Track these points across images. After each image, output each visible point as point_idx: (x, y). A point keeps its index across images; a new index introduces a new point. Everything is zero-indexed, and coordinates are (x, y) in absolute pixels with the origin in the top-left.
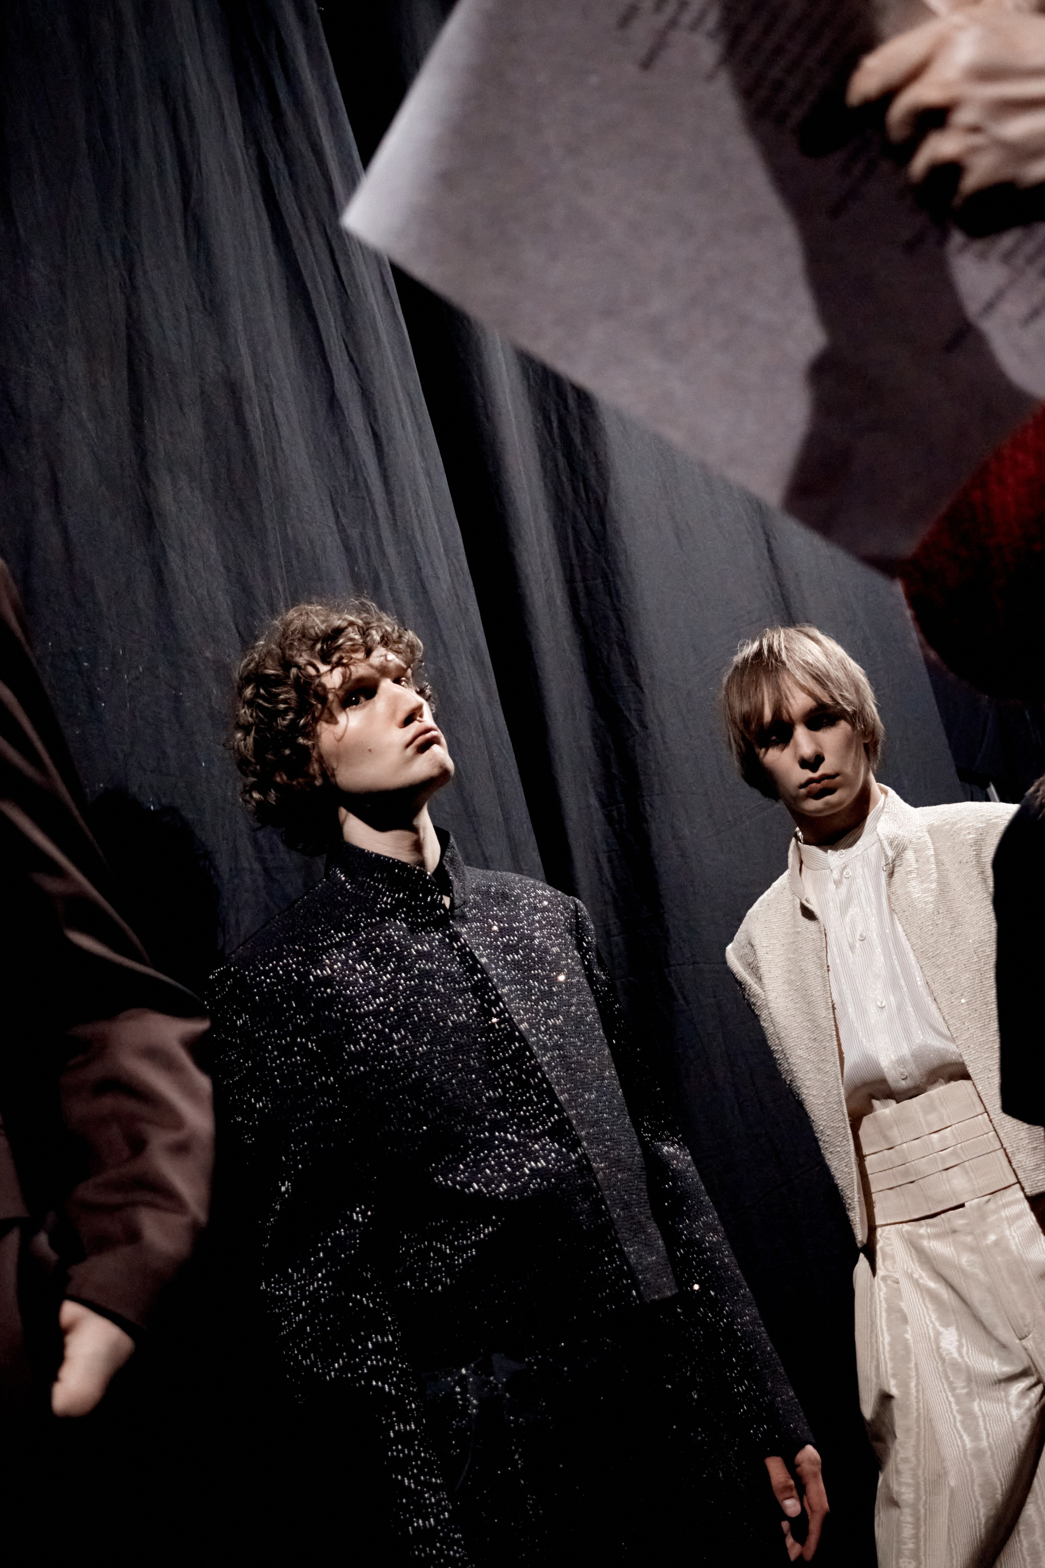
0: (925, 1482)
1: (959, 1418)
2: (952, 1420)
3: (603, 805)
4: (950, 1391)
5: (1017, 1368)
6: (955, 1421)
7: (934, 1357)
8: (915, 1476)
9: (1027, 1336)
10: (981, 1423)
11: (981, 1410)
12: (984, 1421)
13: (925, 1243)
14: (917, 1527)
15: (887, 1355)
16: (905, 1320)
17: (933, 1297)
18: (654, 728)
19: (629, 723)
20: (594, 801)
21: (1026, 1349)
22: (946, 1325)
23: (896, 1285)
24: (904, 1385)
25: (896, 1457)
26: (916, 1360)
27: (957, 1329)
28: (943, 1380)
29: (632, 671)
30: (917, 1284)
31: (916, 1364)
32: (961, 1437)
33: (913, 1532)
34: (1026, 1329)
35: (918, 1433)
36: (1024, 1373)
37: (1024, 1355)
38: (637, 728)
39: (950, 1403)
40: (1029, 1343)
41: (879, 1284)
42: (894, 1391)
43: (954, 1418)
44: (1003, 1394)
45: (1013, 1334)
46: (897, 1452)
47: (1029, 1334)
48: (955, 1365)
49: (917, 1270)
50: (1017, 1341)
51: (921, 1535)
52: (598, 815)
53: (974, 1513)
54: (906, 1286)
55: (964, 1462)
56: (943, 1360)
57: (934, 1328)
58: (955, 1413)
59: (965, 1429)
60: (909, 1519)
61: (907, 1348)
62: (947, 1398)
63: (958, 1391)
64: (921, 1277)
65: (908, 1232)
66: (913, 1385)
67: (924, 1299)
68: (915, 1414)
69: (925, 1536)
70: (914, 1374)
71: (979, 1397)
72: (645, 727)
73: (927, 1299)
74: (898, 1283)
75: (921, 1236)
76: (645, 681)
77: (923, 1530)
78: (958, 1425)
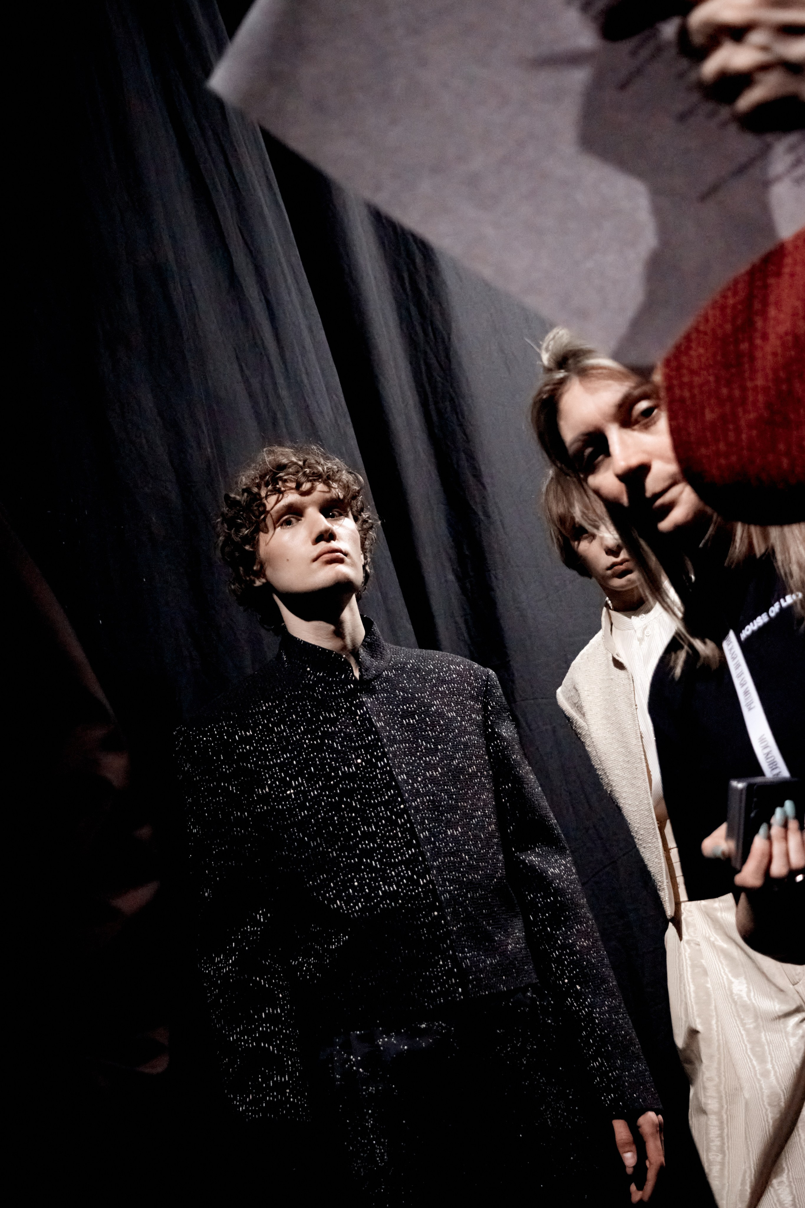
0: (726, 1094)
1: (749, 1046)
2: (744, 1048)
3: (459, 578)
4: (742, 1026)
5: (793, 1007)
6: (746, 1049)
7: (729, 1000)
8: (719, 1092)
9: (798, 982)
10: (766, 1047)
11: (766, 1039)
12: (769, 1047)
13: (719, 914)
14: (721, 1129)
15: (693, 1000)
16: (705, 973)
17: (727, 955)
18: (496, 517)
19: (475, 513)
20: (451, 577)
21: (798, 992)
22: (737, 976)
23: (697, 947)
24: (707, 1022)
25: (703, 1076)
26: (715, 1003)
27: (746, 978)
28: (737, 1018)
29: (478, 476)
30: (713, 945)
31: (716, 1007)
32: (751, 1061)
33: (718, 1132)
34: (797, 977)
35: (719, 1059)
36: (798, 1010)
37: (797, 997)
38: (482, 517)
39: (742, 1035)
40: (799, 987)
41: (684, 945)
42: (699, 1028)
43: (746, 1046)
44: (782, 1026)
45: (788, 980)
46: (703, 1073)
47: (800, 981)
48: (746, 1007)
49: (713, 935)
50: (791, 986)
51: (725, 1134)
52: (455, 587)
53: (764, 1118)
54: (704, 946)
55: (755, 1079)
56: (735, 1003)
57: (728, 979)
58: (746, 1043)
59: (754, 1055)
60: (715, 1123)
61: (708, 994)
62: (740, 1032)
63: (747, 1026)
64: (716, 939)
65: (705, 906)
66: (714, 1022)
67: (719, 957)
68: (716, 1044)
69: (727, 1135)
70: (714, 1014)
71: (765, 1030)
72: (488, 517)
73: (722, 957)
74: (699, 945)
75: (715, 909)
76: (487, 480)
77: (726, 1131)
78: (749, 1051)
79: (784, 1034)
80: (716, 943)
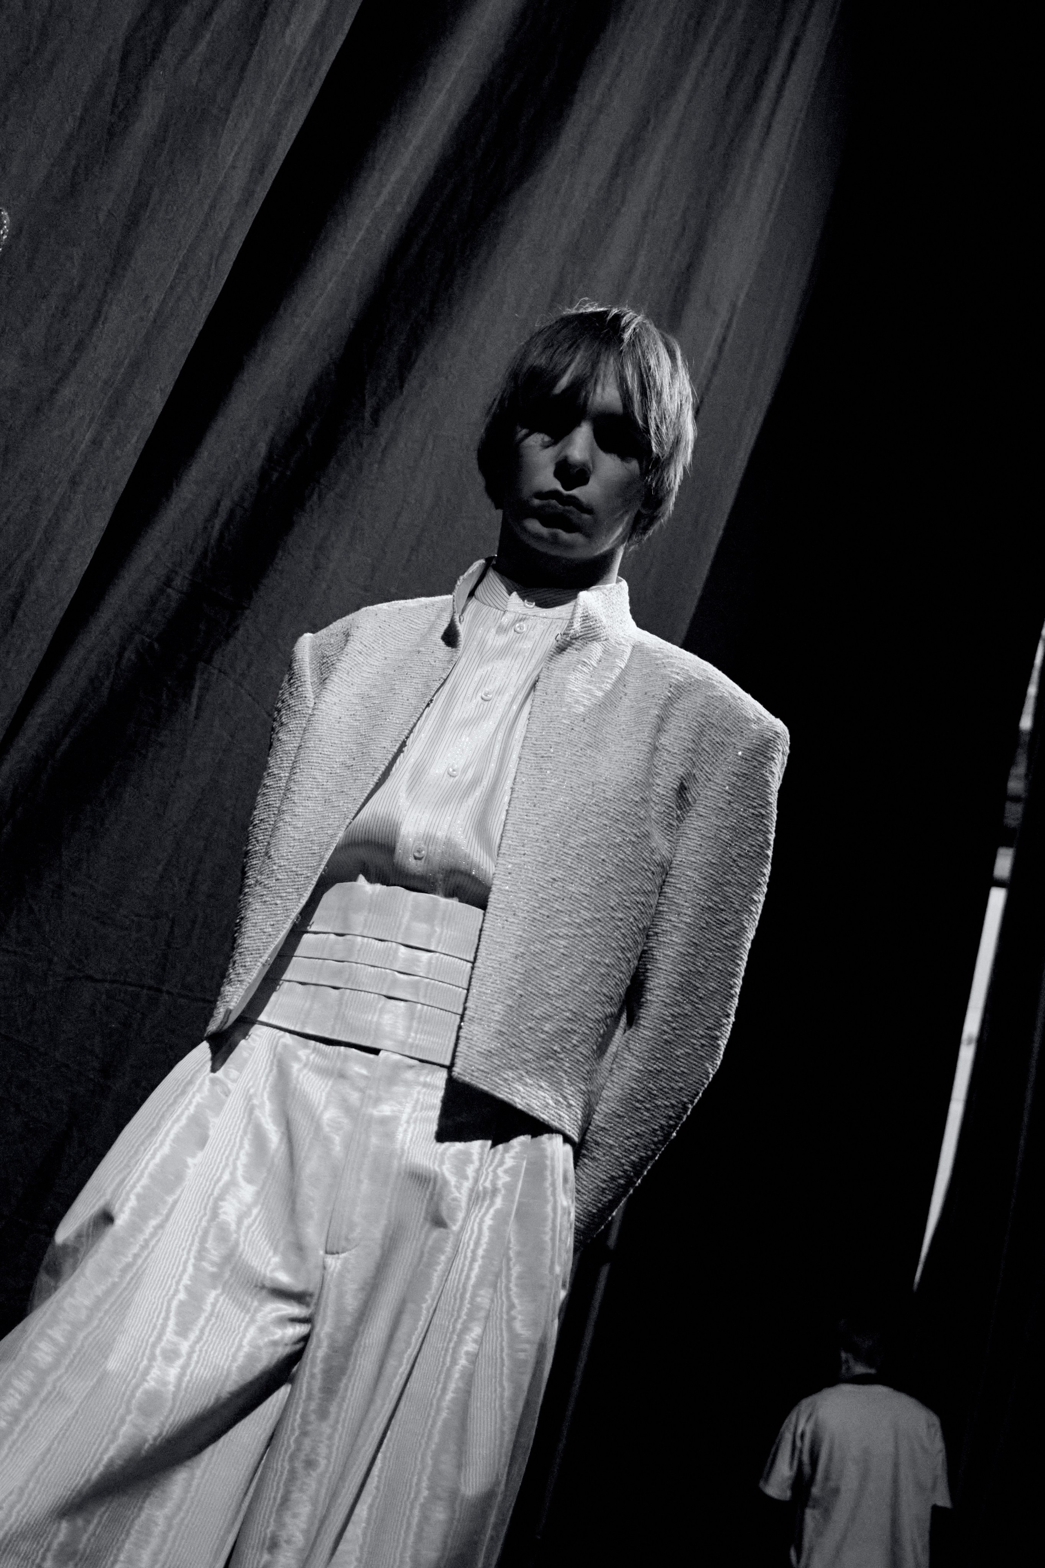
0: (79, 1351)
1: (182, 1296)
2: (171, 1292)
3: (269, 458)
4: (195, 1258)
5: (298, 1286)
6: (174, 1295)
7: (207, 1204)
8: (71, 1337)
9: (338, 1253)
10: (202, 1321)
11: (214, 1305)
12: (208, 1320)
13: (296, 1067)
14: (26, 1403)
15: (151, 1166)
16: (202, 1142)
17: (259, 1139)
18: (386, 428)
19: (363, 404)
20: (262, 448)
21: (324, 1268)
22: (250, 1181)
23: (223, 1096)
25: (64, 1297)
26: (180, 1196)
27: (258, 1193)
28: (197, 1240)
29: (406, 364)
30: (251, 1110)
31: (176, 1202)
32: (167, 1318)
33: (17, 1407)
34: (343, 1243)
35: (115, 1285)
36: (299, 1297)
37: (317, 1275)
38: (367, 415)
39: (184, 1270)
40: (334, 1263)
41: (204, 1080)
43: (177, 1291)
44: (256, 1303)
45: (323, 1239)
46: (71, 1292)
47: (343, 1252)
48: (223, 1234)
49: (262, 1096)
50: (322, 1252)
51: (25, 1417)
52: (257, 464)
54: (234, 1104)
55: (147, 1352)
56: (215, 1214)
57: (233, 1174)
58: (181, 1287)
59: (179, 1313)
60: (24, 1387)
61: (179, 1178)
62: (186, 1262)
63: (205, 1264)
64: (262, 1105)
65: (285, 1046)
66: (153, 1223)
67: (245, 1132)
68: (130, 1259)
69: (28, 1422)
70: (165, 1212)
71: (223, 1289)
72: (376, 422)
73: (249, 1136)
74: (227, 1096)
75: (297, 1059)
76: (412, 382)
77: (31, 1412)
78: (175, 1304)
79: (247, 1319)
80: (257, 1112)
